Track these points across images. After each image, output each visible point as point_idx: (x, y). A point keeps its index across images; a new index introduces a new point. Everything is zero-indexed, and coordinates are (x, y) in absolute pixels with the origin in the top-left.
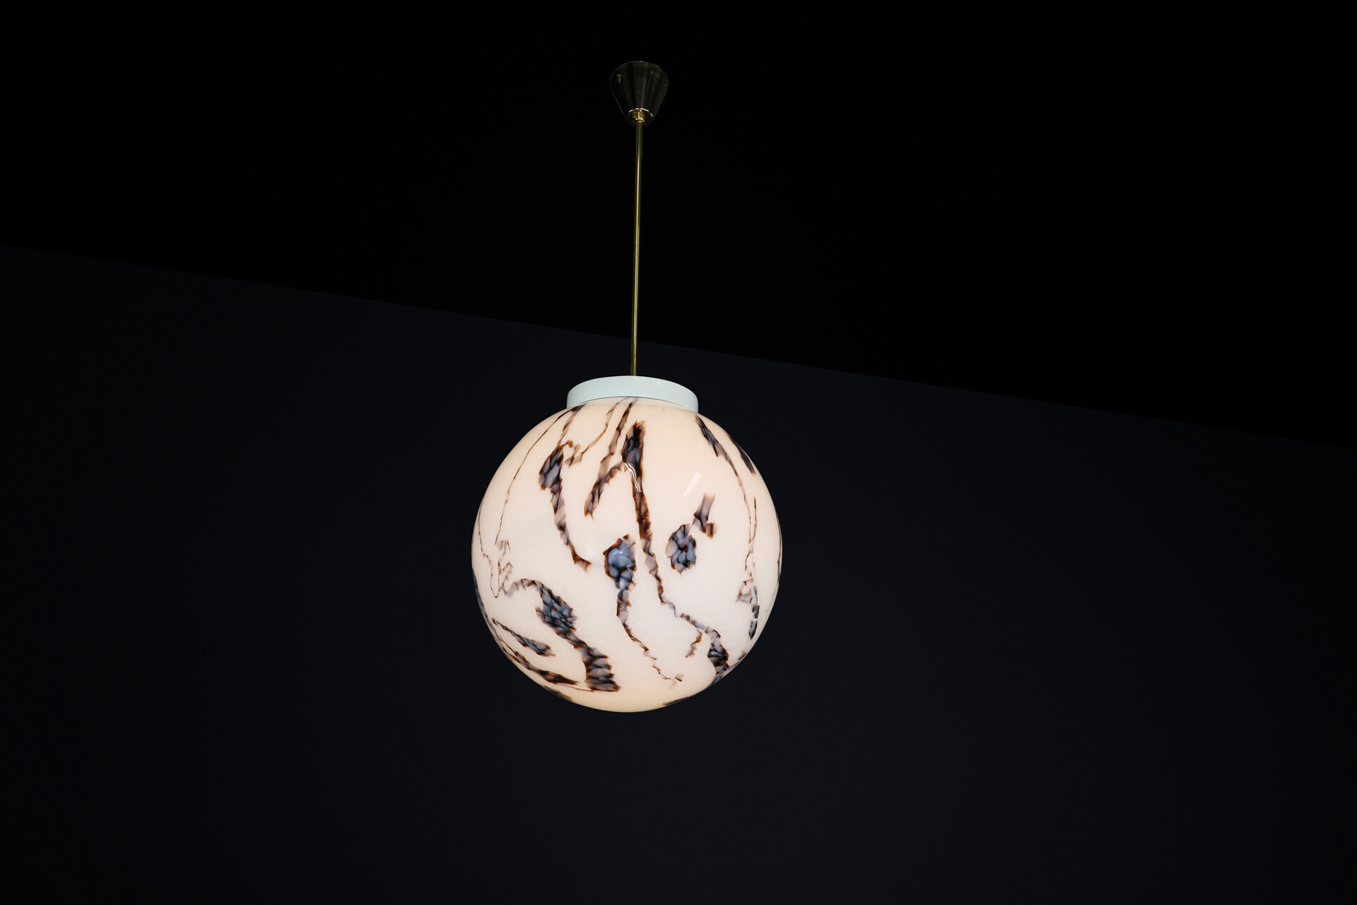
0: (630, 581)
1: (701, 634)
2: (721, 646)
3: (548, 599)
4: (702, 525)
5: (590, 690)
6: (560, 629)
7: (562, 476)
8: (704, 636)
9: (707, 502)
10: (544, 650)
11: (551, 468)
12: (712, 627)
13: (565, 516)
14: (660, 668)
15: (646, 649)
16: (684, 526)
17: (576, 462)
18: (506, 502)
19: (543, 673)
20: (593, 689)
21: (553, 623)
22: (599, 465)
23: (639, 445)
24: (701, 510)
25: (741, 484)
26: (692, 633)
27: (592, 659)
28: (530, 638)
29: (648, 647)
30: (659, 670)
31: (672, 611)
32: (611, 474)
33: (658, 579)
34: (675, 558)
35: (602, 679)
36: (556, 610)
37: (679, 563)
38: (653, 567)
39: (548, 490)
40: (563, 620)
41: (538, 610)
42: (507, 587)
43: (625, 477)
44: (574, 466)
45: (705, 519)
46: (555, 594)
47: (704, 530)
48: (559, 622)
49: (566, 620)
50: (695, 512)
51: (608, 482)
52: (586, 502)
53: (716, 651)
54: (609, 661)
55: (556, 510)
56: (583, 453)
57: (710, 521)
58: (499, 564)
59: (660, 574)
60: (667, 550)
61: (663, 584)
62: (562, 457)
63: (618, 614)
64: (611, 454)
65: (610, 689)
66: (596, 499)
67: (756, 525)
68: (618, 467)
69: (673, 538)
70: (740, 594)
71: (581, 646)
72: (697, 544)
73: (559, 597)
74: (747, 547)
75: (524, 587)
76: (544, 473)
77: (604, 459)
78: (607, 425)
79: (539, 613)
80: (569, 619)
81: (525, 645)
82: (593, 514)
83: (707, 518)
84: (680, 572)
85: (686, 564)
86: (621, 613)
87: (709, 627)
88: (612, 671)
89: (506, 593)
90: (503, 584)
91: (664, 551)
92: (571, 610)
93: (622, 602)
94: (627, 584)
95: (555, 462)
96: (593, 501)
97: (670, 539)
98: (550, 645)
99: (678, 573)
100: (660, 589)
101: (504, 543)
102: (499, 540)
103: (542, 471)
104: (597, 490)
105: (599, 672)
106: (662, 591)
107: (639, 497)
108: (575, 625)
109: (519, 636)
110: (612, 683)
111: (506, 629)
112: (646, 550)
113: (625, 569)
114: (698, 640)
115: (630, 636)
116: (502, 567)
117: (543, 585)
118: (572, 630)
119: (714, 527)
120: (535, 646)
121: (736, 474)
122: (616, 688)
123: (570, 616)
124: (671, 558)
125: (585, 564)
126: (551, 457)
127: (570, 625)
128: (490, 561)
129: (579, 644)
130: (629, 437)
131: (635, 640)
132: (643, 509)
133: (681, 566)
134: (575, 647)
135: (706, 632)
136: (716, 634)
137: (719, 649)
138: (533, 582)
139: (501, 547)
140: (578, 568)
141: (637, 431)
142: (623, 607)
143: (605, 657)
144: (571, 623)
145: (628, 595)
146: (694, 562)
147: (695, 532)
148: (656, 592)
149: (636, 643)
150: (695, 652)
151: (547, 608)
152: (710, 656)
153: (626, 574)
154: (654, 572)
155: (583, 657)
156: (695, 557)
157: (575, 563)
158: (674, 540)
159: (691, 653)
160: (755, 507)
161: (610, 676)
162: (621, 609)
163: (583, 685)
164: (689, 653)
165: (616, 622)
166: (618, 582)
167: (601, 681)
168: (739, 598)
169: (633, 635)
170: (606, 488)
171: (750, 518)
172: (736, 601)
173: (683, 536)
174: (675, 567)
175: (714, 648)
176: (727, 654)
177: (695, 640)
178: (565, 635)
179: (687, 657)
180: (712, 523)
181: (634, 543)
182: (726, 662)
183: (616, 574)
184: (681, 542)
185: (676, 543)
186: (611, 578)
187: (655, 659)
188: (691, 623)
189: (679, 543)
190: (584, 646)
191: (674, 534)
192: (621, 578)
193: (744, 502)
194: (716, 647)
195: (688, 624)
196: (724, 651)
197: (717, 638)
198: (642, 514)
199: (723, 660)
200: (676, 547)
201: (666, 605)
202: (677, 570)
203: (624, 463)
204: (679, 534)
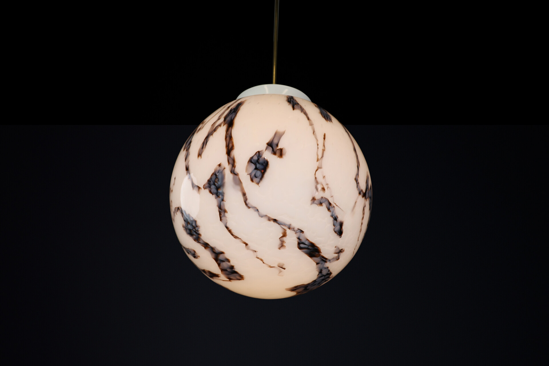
0: (223, 194)
1: (285, 230)
2: (307, 240)
3: (185, 217)
4: (273, 150)
5: (228, 280)
6: (194, 236)
7: (192, 141)
8: (288, 232)
9: (278, 135)
10: (195, 254)
12: (293, 224)
13: (189, 162)
14: (263, 258)
15: (246, 244)
16: (259, 152)
17: (201, 130)
20: (230, 279)
21: (191, 233)
22: (210, 127)
23: (237, 110)
24: (273, 140)
25: (311, 124)
26: (277, 230)
27: (217, 256)
28: (188, 247)
29: (247, 242)
30: (262, 260)
31: (256, 213)
32: (215, 130)
34: (253, 174)
35: (229, 270)
36: (189, 224)
37: (256, 177)
38: (238, 183)
39: (185, 150)
40: (194, 230)
41: (183, 226)
43: (222, 130)
44: (199, 132)
45: (276, 146)
46: (187, 213)
47: (274, 153)
49: (195, 230)
50: (267, 142)
51: (212, 135)
52: (199, 149)
53: (305, 244)
54: (226, 256)
55: (185, 159)
56: (205, 124)
57: (279, 147)
59: (244, 187)
60: (247, 170)
61: (247, 194)
63: (221, 220)
64: (219, 119)
65: (239, 278)
66: (204, 146)
67: (324, 150)
68: (220, 125)
69: (251, 161)
70: (314, 199)
71: (208, 247)
72: (269, 163)
73: (190, 215)
74: (316, 164)
75: (176, 213)
77: (214, 123)
79: (184, 228)
80: (197, 228)
82: (202, 156)
83: (277, 145)
84: (258, 183)
85: (262, 178)
86: (222, 218)
87: (290, 225)
88: (232, 263)
91: (245, 170)
92: (196, 222)
93: (222, 211)
94: (222, 197)
96: (203, 148)
97: (248, 162)
98: (195, 250)
99: (256, 185)
100: (245, 198)
104: (206, 141)
105: (225, 265)
106: (247, 199)
107: (229, 138)
108: (200, 232)
110: (236, 272)
112: (233, 172)
113: (219, 187)
114: (284, 235)
115: (232, 235)
117: (181, 209)
118: (200, 236)
119: (284, 151)
120: (190, 252)
121: (308, 119)
122: (241, 277)
123: (197, 226)
124: (250, 174)
125: (198, 188)
127: (198, 233)
129: (206, 245)
130: (232, 109)
131: (236, 237)
132: (230, 145)
133: (257, 179)
134: (205, 248)
135: (289, 228)
136: (298, 230)
137: (307, 243)
138: (178, 208)
140: (195, 192)
141: (239, 105)
142: (222, 214)
143: (223, 253)
144: (198, 231)
145: (224, 205)
146: (268, 176)
147: (268, 155)
148: (242, 201)
149: (238, 240)
150: (284, 244)
151: (186, 223)
152: (300, 248)
153: (220, 190)
155: (212, 254)
157: (193, 189)
158: (252, 162)
159: (282, 245)
160: (324, 138)
161: (232, 267)
162: (222, 216)
163: (223, 277)
164: (281, 246)
165: (221, 226)
166: (217, 197)
167: (229, 272)
168: (314, 202)
169: (234, 234)
170: (211, 138)
171: (318, 145)
172: (311, 204)
173: (258, 159)
174: (254, 181)
175: (302, 241)
176: (317, 247)
177: (281, 235)
178: (198, 241)
179: (279, 248)
180: (282, 148)
181: (225, 168)
182: (320, 255)
183: (215, 191)
184: (257, 163)
185: (253, 164)
186: (213, 195)
187: (255, 251)
188: (274, 222)
189: (255, 164)
190: (209, 246)
191: (252, 158)
192: (218, 193)
193: (313, 136)
194: (303, 240)
195: (272, 222)
196: (312, 245)
197: (302, 234)
198: (229, 148)
199: (317, 253)
200: (253, 166)
201: (251, 209)
202: (255, 182)
203: (224, 122)
204: (256, 158)
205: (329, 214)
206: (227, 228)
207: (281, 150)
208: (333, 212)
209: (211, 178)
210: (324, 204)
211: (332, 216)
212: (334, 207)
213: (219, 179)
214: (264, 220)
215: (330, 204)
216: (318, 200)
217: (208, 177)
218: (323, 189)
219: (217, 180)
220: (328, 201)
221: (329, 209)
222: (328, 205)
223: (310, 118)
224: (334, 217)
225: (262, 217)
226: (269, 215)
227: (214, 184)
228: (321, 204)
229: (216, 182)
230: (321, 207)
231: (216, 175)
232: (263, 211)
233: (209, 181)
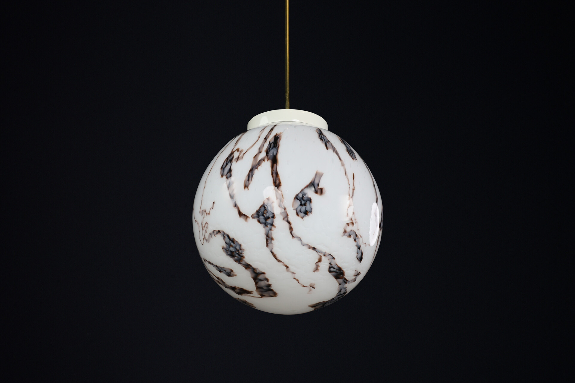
0: (272, 225)
1: (321, 257)
2: (337, 265)
3: (228, 240)
4: (315, 189)
5: (260, 296)
6: (236, 258)
7: (232, 168)
8: (323, 258)
9: (318, 175)
10: (230, 273)
11: (227, 165)
12: (328, 252)
13: (233, 191)
14: (299, 279)
15: (287, 267)
16: (303, 190)
17: (240, 159)
18: (204, 188)
19: (233, 288)
20: (262, 296)
21: (232, 255)
22: (252, 159)
23: (277, 146)
24: (314, 181)
25: (343, 165)
26: (315, 256)
27: (257, 275)
28: (222, 266)
29: (288, 265)
30: (298, 280)
31: (299, 242)
32: (259, 164)
33: (289, 223)
34: (298, 210)
35: (265, 288)
36: (232, 246)
37: (301, 212)
38: (285, 215)
39: (225, 177)
40: (237, 252)
41: (223, 248)
42: (207, 237)
43: (267, 165)
44: (239, 162)
46: (231, 237)
47: (316, 192)
48: (235, 254)
49: (238, 252)
50: (310, 181)
51: (257, 168)
52: (245, 181)
53: (334, 268)
54: (267, 276)
55: (228, 188)
56: (244, 154)
57: (320, 187)
58: (202, 224)
59: (290, 219)
60: (293, 205)
61: (293, 226)
62: (233, 157)
63: (267, 246)
64: (260, 152)
65: (272, 295)
66: (250, 179)
67: (354, 190)
68: (263, 160)
69: (296, 198)
70: (345, 232)
71: (249, 268)
72: (313, 201)
73: (233, 239)
75: (215, 235)
76: (223, 168)
77: (256, 156)
78: (259, 137)
79: (224, 250)
80: (240, 251)
81: (220, 271)
82: (249, 187)
83: (318, 185)
84: (302, 218)
85: (306, 213)
86: (269, 245)
87: (326, 252)
88: (270, 282)
89: (206, 240)
90: (205, 235)
91: (291, 206)
92: (240, 245)
93: (269, 239)
94: (271, 227)
95: (229, 161)
96: (248, 180)
97: (295, 198)
98: (232, 269)
99: (301, 219)
100: (291, 229)
101: (203, 211)
102: (201, 210)
103: (222, 167)
104: (251, 174)
105: (262, 284)
106: (292, 230)
107: (275, 175)
108: (244, 255)
109: (216, 266)
110: (272, 290)
111: (210, 263)
113: (268, 218)
114: (320, 260)
115: (276, 259)
116: (203, 226)
117: (224, 232)
118: (242, 258)
119: (323, 190)
120: (225, 271)
121: (340, 159)
122: (275, 294)
123: (241, 249)
124: (296, 210)
125: (245, 217)
126: (227, 159)
127: (241, 255)
128: (198, 224)
129: (248, 266)
130: (271, 142)
131: (279, 261)
133: (302, 214)
134: (246, 268)
135: (324, 255)
136: (331, 257)
137: (336, 267)
138: (219, 232)
139: (202, 214)
140: (242, 219)
141: (277, 138)
142: (269, 241)
143: (263, 273)
144: (242, 254)
145: (271, 234)
146: (311, 212)
147: (310, 193)
148: (288, 231)
149: (280, 264)
150: (319, 268)
151: (228, 246)
152: (330, 271)
153: (269, 221)
154: (286, 219)
155: (251, 274)
156: (311, 209)
157: (240, 217)
158: (298, 199)
159: (317, 269)
160: (354, 178)
161: (269, 285)
162: (268, 243)
163: (256, 294)
164: (315, 269)
165: (267, 251)
166: (265, 226)
167: (265, 290)
168: (345, 234)
169: (278, 258)
170: (256, 172)
171: (349, 185)
172: (343, 236)
173: (303, 197)
174: (299, 215)
175: (332, 266)
176: (343, 271)
177: (317, 261)
178: (239, 262)
179: (314, 271)
180: (322, 188)
181: (273, 202)
182: (344, 277)
183: (264, 221)
184: (302, 200)
185: (298, 201)
186: (261, 224)
187: (294, 273)
188: (313, 250)
189: (300, 201)
190: (251, 267)
191: (297, 195)
192: (267, 223)
193: (345, 177)
194: (334, 265)
195: (311, 250)
196: (340, 269)
197: (333, 260)
198: (277, 184)
199: (341, 276)
200: (299, 203)
201: (295, 238)
202: (300, 217)
203: (267, 157)
204: (301, 195)
205: (355, 244)
206: (272, 253)
207: (321, 189)
208: (358, 242)
209: (260, 209)
210: (352, 236)
211: (357, 246)
212: (359, 238)
213: (267, 211)
214: (305, 248)
215: (356, 236)
216: (348, 232)
217: (257, 208)
218: (353, 223)
219: (265, 212)
220: (356, 233)
221: (355, 240)
222: (355, 236)
223: (341, 158)
224: (358, 246)
225: (304, 245)
226: (309, 244)
227: (263, 215)
228: (350, 236)
229: (265, 214)
230: (350, 238)
231: (265, 207)
232: (305, 241)
233: (258, 212)
